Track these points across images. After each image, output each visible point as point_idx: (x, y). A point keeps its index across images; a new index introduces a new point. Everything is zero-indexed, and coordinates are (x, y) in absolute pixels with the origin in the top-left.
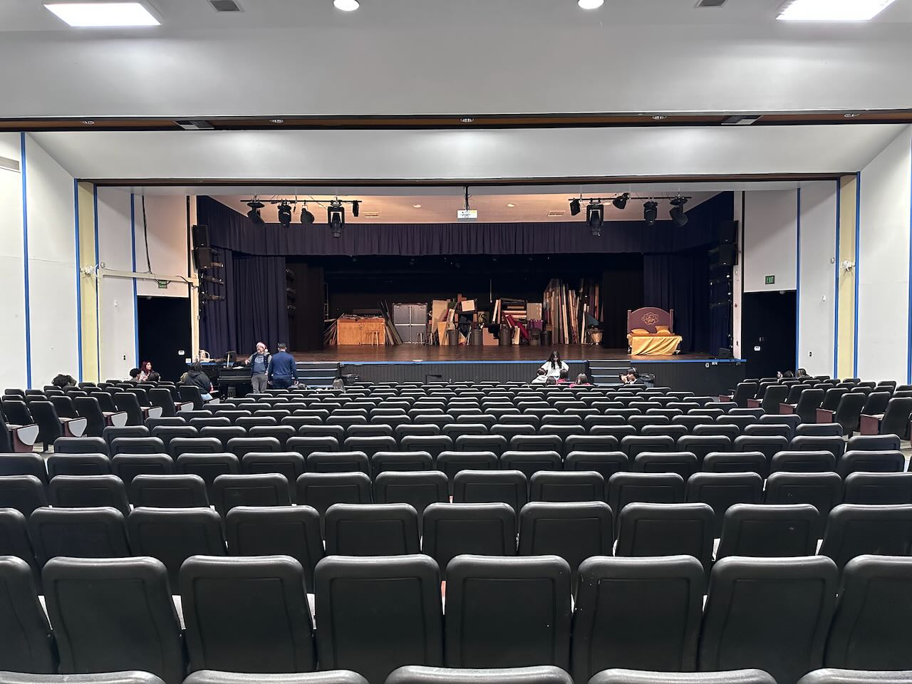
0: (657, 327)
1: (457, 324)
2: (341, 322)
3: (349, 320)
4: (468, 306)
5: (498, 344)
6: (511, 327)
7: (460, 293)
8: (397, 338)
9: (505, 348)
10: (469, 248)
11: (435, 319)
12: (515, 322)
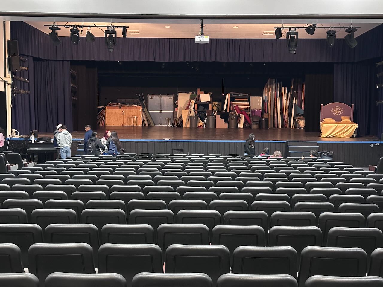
0: (342, 117)
1: (196, 112)
2: (108, 108)
3: (114, 107)
4: (205, 98)
5: (227, 127)
6: (237, 114)
7: (199, 88)
8: (151, 121)
9: (233, 131)
10: (205, 58)
11: (180, 107)
12: (241, 111)
